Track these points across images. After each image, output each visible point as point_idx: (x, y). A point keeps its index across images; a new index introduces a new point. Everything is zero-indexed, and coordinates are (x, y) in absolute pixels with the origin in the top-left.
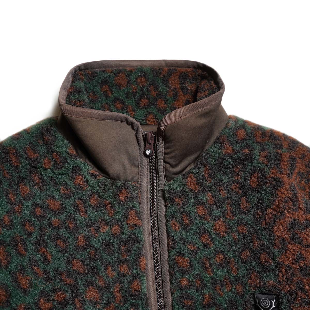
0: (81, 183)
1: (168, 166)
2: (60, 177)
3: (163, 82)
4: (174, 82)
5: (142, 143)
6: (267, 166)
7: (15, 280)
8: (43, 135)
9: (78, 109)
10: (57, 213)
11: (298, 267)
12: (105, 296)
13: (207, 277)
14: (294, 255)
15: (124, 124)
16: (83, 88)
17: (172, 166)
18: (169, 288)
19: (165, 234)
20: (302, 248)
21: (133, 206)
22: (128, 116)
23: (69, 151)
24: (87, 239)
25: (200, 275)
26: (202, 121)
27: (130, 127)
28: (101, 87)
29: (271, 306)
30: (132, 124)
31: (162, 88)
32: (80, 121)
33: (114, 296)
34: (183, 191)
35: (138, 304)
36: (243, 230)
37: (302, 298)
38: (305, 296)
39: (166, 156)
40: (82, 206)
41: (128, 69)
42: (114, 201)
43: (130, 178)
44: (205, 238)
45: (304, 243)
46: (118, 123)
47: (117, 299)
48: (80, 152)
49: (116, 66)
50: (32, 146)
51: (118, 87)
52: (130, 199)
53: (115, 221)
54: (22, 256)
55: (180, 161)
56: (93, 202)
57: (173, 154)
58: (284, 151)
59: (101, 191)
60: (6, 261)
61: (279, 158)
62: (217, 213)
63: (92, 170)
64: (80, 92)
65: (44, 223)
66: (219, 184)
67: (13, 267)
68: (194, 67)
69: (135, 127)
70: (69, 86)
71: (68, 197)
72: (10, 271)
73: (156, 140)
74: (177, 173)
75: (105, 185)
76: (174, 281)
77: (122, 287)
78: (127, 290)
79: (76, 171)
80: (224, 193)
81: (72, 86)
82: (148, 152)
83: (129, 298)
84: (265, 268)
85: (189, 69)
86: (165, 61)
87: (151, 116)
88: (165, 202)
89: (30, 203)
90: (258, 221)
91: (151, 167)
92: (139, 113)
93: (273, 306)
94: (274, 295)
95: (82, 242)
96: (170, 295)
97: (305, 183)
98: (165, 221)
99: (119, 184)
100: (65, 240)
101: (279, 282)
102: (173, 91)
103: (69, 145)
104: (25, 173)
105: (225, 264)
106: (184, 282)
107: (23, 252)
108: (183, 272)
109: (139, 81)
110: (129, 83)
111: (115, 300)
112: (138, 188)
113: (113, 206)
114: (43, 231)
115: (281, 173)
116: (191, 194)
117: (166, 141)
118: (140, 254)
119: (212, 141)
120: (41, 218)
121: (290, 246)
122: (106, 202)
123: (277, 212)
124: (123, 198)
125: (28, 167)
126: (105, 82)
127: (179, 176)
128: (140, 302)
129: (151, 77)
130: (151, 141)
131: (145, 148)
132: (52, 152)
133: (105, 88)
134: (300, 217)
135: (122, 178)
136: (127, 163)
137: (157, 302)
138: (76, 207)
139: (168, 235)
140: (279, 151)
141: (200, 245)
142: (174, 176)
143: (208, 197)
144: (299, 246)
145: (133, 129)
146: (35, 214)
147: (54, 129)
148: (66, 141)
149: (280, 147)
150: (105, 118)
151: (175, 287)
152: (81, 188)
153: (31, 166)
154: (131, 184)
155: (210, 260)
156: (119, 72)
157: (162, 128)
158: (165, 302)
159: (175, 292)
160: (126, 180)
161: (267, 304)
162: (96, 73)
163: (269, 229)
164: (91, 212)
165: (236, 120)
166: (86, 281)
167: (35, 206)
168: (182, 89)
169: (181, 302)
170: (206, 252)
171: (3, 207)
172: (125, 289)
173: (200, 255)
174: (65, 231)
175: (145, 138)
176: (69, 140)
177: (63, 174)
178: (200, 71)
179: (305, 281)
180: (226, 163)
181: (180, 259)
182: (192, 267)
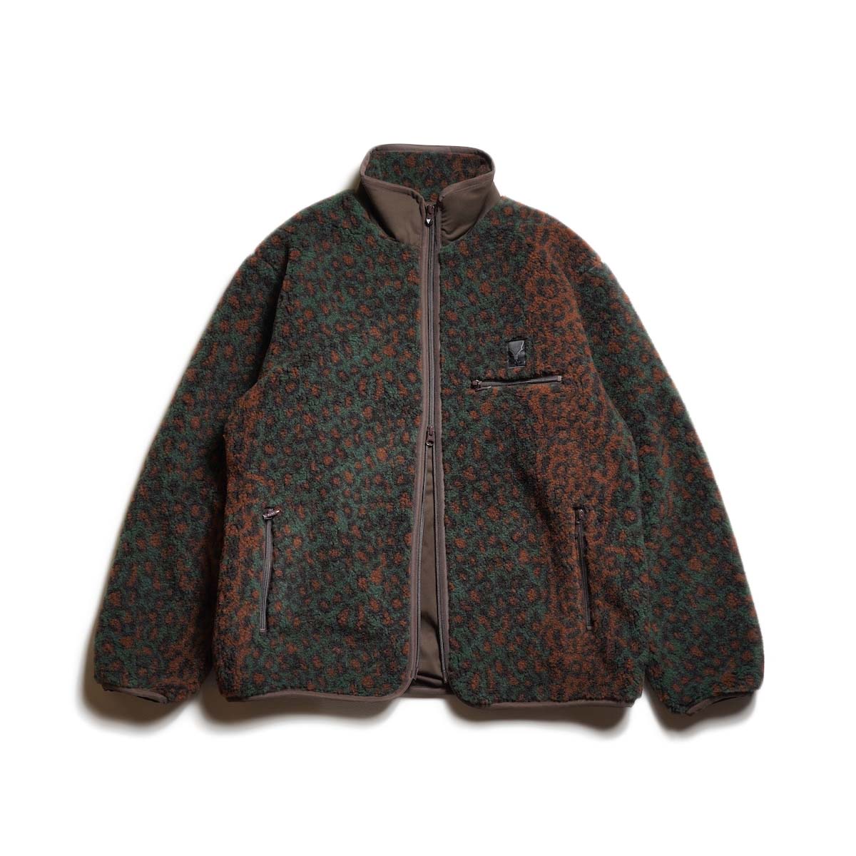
0: (372, 243)
1: (444, 232)
2: (355, 236)
3: (447, 165)
4: (457, 166)
5: (425, 214)
6: (523, 235)
7: (319, 306)
8: (343, 202)
9: (374, 180)
10: (350, 267)
11: (540, 313)
12: (386, 337)
13: (472, 330)
14: (538, 304)
15: (411, 197)
16: (378, 166)
17: (448, 233)
18: (439, 336)
19: (439, 293)
20: (545, 299)
21: (413, 266)
22: (414, 191)
23: (364, 215)
24: (374, 290)
25: (465, 328)
26: (474, 196)
27: (415, 200)
28: (393, 166)
29: (520, 349)
30: (416, 198)
31: (446, 171)
32: (375, 190)
33: (393, 338)
34: (455, 255)
35: (412, 347)
36: (504, 289)
37: (541, 338)
38: (543, 336)
39: (444, 224)
40: (371, 262)
41: (417, 152)
42: (397, 260)
43: (412, 243)
44: (472, 298)
45: (547, 295)
46: (406, 196)
47: (395, 340)
48: (372, 218)
49: (407, 149)
50: (334, 211)
51: (408, 167)
52: (410, 260)
53: (398, 278)
54: (325, 292)
55: (455, 229)
56: (381, 259)
57: (448, 222)
58: (541, 226)
59: (388, 250)
61: (534, 230)
62: (484, 276)
63: (381, 232)
64: (376, 168)
65: (340, 273)
66: (485, 251)
67: (318, 297)
68: (475, 153)
69: (419, 201)
70: (367, 162)
71: (360, 254)
72: (316, 300)
73: (436, 210)
74: (452, 240)
75: (392, 246)
76: (443, 331)
77: (399, 332)
78: (404, 335)
79: (369, 231)
80: (490, 258)
81: (369, 163)
82: (428, 221)
83: (405, 341)
84: (517, 318)
85: (470, 155)
86: (451, 147)
87: (434, 194)
88: (441, 264)
89: (330, 257)
90: (514, 281)
91: (430, 234)
92: (424, 191)
93: (522, 349)
94: (523, 340)
95: (369, 292)
96: (439, 341)
98: (439, 282)
99: (403, 245)
100: (355, 289)
102: (456, 173)
103: (364, 211)
104: (328, 231)
105: (487, 320)
106: (452, 332)
107: (325, 290)
108: (451, 323)
109: (426, 163)
110: (417, 165)
111: (393, 341)
112: (420, 252)
113: (396, 264)
114: (339, 280)
115: (534, 240)
116: (462, 259)
117: (443, 210)
118: (417, 306)
119: (484, 216)
120: (337, 269)
121: (536, 298)
122: (391, 260)
123: (529, 271)
124: (405, 258)
125: (331, 225)
126: (396, 162)
127: (453, 243)
128: (414, 345)
129: (437, 160)
130: (431, 211)
131: (427, 217)
132: (351, 215)
133: (396, 167)
134: (546, 276)
135: (406, 241)
136: (410, 230)
138: (366, 262)
139: (441, 294)
140: (536, 224)
141: (467, 302)
142: (449, 242)
143: (476, 262)
144: (542, 297)
145: (417, 202)
146: (332, 265)
147: (352, 197)
148: (362, 208)
149: (539, 222)
150: (395, 190)
151: (444, 335)
152: (372, 247)
153: (333, 226)
154: (412, 248)
155: (475, 315)
156: (409, 154)
157: (441, 199)
159: (444, 339)
160: (409, 244)
161: (517, 348)
162: (389, 153)
163: (522, 287)
164: (378, 268)
165: (506, 200)
166: (371, 321)
167: (334, 259)
168: (464, 173)
169: (448, 348)
170: (472, 309)
172: (402, 334)
173: (467, 311)
174: (356, 282)
175: (427, 209)
176: (365, 208)
177: (358, 234)
178: (479, 157)
179: (544, 323)
180: (492, 232)
181: (449, 313)
182: (459, 320)
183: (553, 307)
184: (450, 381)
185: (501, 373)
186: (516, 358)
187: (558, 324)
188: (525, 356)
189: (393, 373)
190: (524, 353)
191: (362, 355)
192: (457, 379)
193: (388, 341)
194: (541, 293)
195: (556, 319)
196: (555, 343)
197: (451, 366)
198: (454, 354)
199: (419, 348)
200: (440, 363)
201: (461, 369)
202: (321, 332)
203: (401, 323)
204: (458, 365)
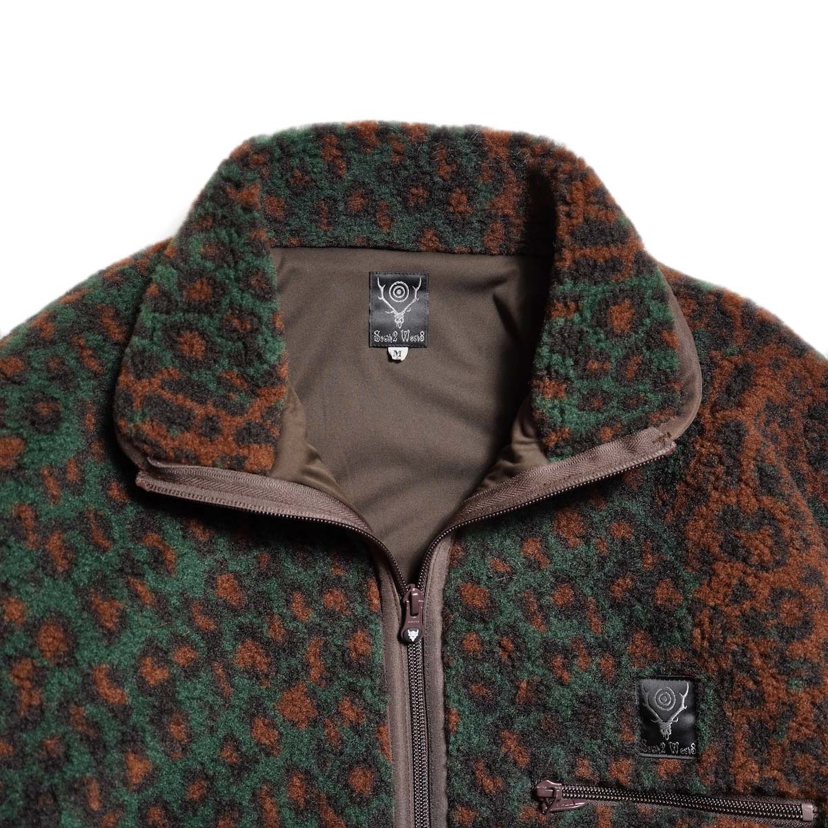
7: (87, 606)
11: (738, 613)
12: (284, 664)
14: (729, 585)
18: (438, 654)
20: (749, 571)
29: (678, 705)
33: (307, 666)
35: (362, 688)
37: (744, 689)
38: (751, 684)
44: (531, 547)
45: (754, 559)
47: (314, 672)
60: (65, 562)
67: (82, 575)
72: (75, 585)
76: (450, 639)
77: (325, 644)
78: (339, 654)
83: (342, 673)
93: (683, 707)
94: (687, 679)
96: (440, 669)
97: (780, 427)
101: (694, 652)
105: (576, 611)
107: (105, 544)
108: (473, 617)
111: (308, 673)
121: (719, 566)
128: (368, 682)
134: (744, 500)
137: (408, 686)
141: (518, 560)
144: (740, 565)
151: (452, 652)
155: (540, 595)
158: (427, 687)
159: (453, 664)
161: (668, 701)
166: (240, 627)
169: (465, 686)
170: (532, 578)
171: (69, 439)
172: (334, 649)
173: (516, 585)
179: (752, 645)
181: (468, 590)
182: (494, 607)
183: (778, 594)
184: (474, 785)
185: (623, 770)
186: (667, 729)
187: (797, 649)
188: (695, 729)
189: (309, 777)
190: (690, 719)
191: (221, 733)
192: (492, 775)
193: (292, 679)
194: (733, 550)
195: (788, 634)
196: (792, 709)
197: (475, 740)
198: (486, 706)
199: (383, 691)
200: (447, 731)
201: (504, 750)
202: (93, 698)
203: (330, 615)
204: (496, 740)
